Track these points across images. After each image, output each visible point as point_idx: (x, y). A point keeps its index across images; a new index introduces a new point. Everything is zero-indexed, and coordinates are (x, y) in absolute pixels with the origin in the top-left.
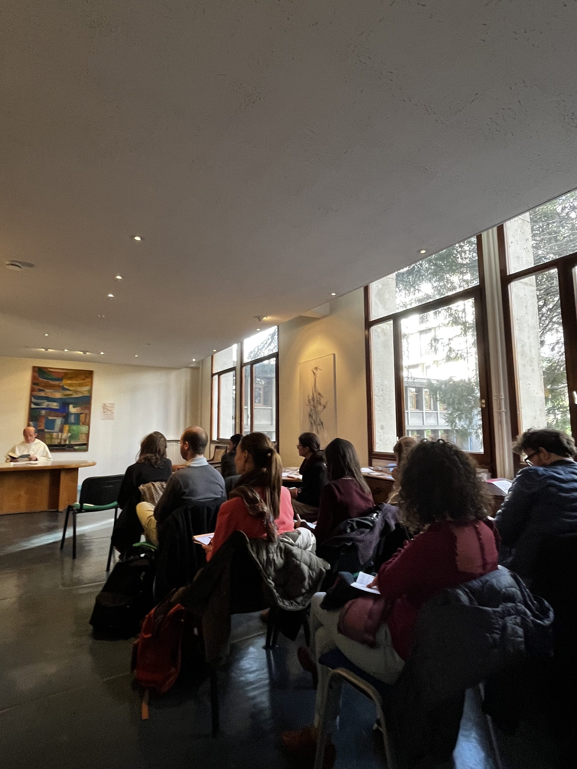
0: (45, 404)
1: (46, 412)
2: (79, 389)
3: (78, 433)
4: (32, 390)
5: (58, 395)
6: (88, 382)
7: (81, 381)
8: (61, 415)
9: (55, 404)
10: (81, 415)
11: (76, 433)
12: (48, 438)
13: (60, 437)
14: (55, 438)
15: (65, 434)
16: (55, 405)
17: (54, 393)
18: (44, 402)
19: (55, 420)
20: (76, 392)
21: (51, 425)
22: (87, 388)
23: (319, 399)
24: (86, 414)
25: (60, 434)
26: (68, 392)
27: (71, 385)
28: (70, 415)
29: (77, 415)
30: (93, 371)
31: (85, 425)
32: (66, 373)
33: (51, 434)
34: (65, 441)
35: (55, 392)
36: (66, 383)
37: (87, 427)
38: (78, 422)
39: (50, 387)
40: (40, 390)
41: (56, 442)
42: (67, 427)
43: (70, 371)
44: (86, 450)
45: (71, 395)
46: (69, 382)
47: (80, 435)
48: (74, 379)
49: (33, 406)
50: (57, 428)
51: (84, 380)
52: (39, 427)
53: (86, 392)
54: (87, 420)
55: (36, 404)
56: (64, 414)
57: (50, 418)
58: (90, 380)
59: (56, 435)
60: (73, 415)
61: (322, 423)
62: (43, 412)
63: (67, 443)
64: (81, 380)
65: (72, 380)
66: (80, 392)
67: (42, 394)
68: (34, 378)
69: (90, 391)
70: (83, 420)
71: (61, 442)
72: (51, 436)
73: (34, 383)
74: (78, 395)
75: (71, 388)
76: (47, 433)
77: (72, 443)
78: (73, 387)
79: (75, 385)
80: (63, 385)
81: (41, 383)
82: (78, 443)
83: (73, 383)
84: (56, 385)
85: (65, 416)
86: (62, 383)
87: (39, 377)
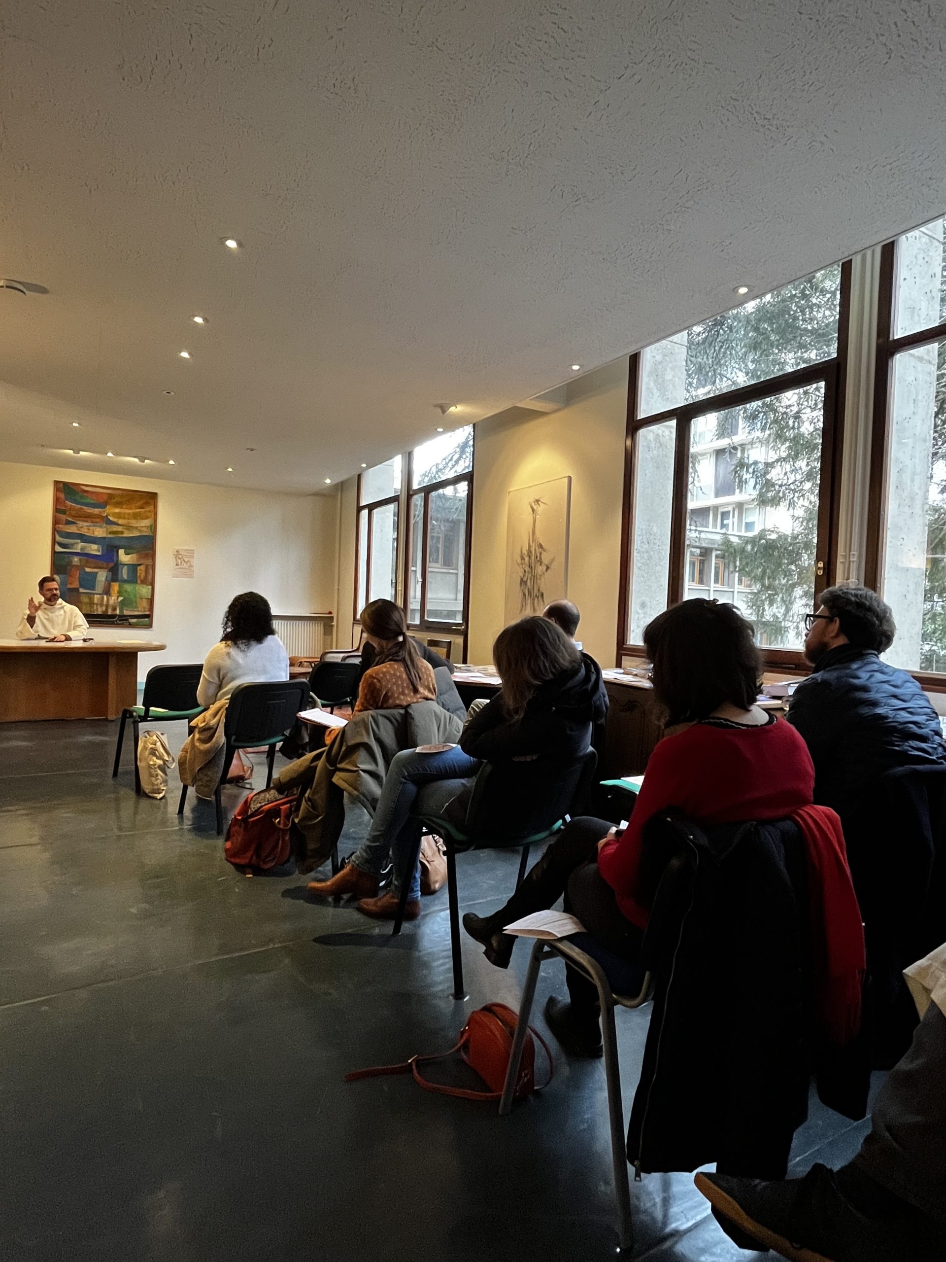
0: (79, 546)
1: (80, 560)
2: (134, 523)
3: (135, 596)
4: (56, 522)
5: (99, 532)
6: (150, 512)
7: (138, 510)
8: (105, 566)
9: (95, 547)
10: (139, 568)
11: (132, 597)
12: (86, 603)
13: (104, 603)
14: (97, 604)
15: (113, 598)
16: (94, 549)
17: (92, 528)
18: (78, 543)
19: (97, 573)
20: (129, 528)
21: (89, 582)
22: (147, 522)
24: (147, 566)
25: (105, 597)
26: (115, 528)
27: (119, 515)
28: (120, 566)
29: (133, 568)
30: (156, 494)
31: (147, 584)
32: (110, 494)
33: (92, 596)
34: (114, 609)
35: (94, 526)
36: (111, 511)
37: (150, 587)
38: (133, 579)
39: (86, 517)
40: (68, 523)
41: (100, 610)
42: (116, 587)
43: (118, 492)
44: (150, 626)
45: (122, 533)
46: (117, 510)
47: (138, 600)
48: (124, 507)
49: (58, 549)
50: (100, 586)
51: (142, 508)
52: (71, 584)
53: (145, 529)
54: (150, 577)
55: (62, 545)
56: (111, 565)
57: (87, 570)
58: (152, 507)
59: (98, 599)
60: (126, 567)
62: (76, 559)
63: (118, 612)
64: (136, 508)
65: (122, 508)
66: (136, 528)
67: (72, 529)
68: (57, 501)
69: (154, 528)
70: (142, 578)
71: (107, 610)
72: (91, 600)
73: (58, 510)
74: (132, 533)
75: (121, 522)
76: (82, 595)
77: (126, 613)
78: (125, 518)
79: (126, 516)
80: (107, 516)
81: (70, 509)
82: (136, 613)
83: (124, 514)
84: (95, 515)
85: (112, 567)
86: (104, 512)
87: (66, 499)
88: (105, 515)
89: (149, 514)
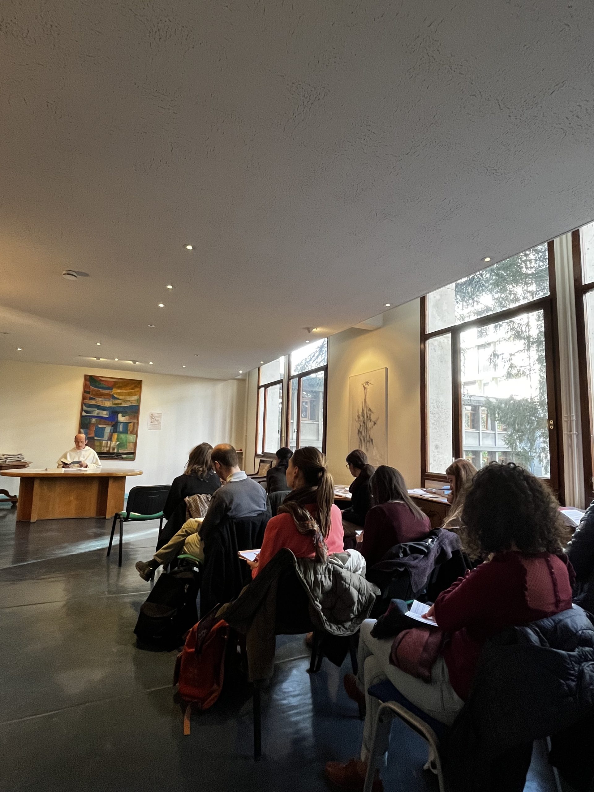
0: (96, 412)
1: (96, 420)
2: (128, 398)
3: (126, 441)
4: (84, 398)
5: (108, 404)
6: (137, 391)
7: (130, 391)
8: (110, 423)
9: (105, 412)
10: (129, 424)
11: (124, 441)
12: (98, 446)
13: (108, 446)
14: (104, 446)
15: (114, 443)
16: (105, 414)
17: (104, 401)
18: (96, 410)
19: (105, 428)
20: (125, 401)
21: (100, 432)
22: (135, 398)
23: (369, 415)
24: (134, 423)
25: (109, 442)
26: (117, 401)
27: (119, 394)
28: (119, 424)
29: (126, 424)
30: (141, 381)
31: (133, 434)
32: (115, 382)
33: (102, 441)
34: (114, 449)
35: (105, 400)
36: (115, 391)
37: (135, 436)
38: (126, 431)
39: (101, 395)
40: (91, 399)
41: (105, 450)
42: (115, 436)
43: (120, 380)
44: (134, 459)
45: (121, 404)
46: (119, 391)
47: (128, 444)
48: (123, 388)
49: (84, 414)
50: (106, 436)
51: (133, 389)
52: (89, 434)
53: (134, 402)
54: (135, 430)
55: (86, 412)
56: (113, 423)
57: (100, 426)
58: (138, 389)
59: (105, 444)
60: (122, 424)
61: (372, 440)
62: (94, 420)
63: (116, 451)
64: (130, 389)
66: (129, 401)
67: (93, 402)
68: (85, 386)
69: (139, 401)
70: (131, 430)
71: (109, 450)
72: (101, 444)
73: (86, 391)
74: (127, 404)
75: (120, 397)
76: (96, 441)
77: (120, 451)
78: (123, 396)
79: (124, 394)
80: (113, 394)
81: (92, 391)
82: (126, 452)
83: (123, 393)
84: (107, 394)
85: (114, 425)
86: (112, 392)
87: (91, 385)
88: (112, 393)
89: (137, 393)
